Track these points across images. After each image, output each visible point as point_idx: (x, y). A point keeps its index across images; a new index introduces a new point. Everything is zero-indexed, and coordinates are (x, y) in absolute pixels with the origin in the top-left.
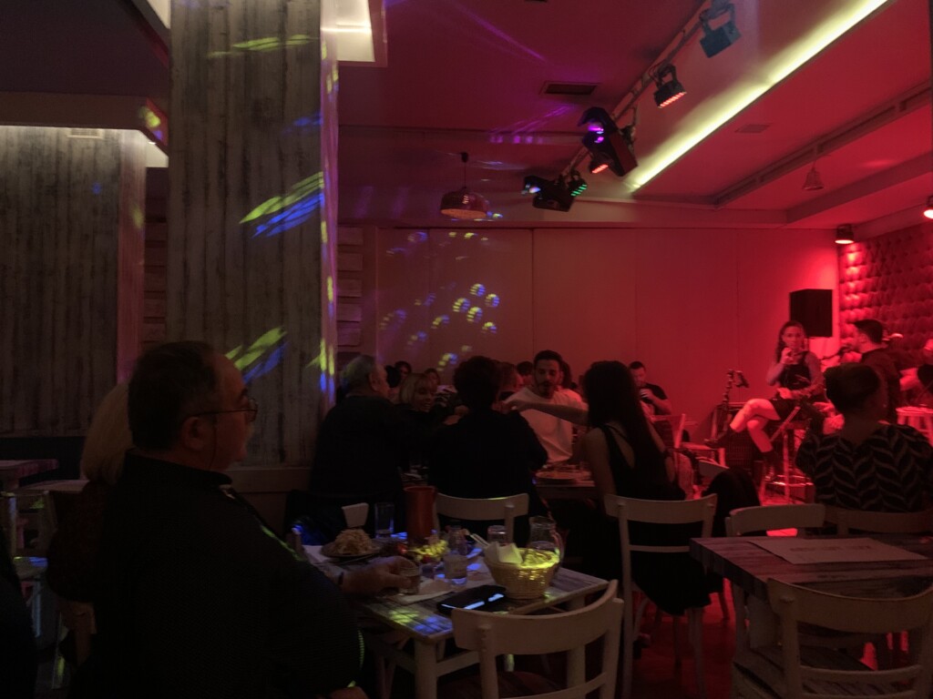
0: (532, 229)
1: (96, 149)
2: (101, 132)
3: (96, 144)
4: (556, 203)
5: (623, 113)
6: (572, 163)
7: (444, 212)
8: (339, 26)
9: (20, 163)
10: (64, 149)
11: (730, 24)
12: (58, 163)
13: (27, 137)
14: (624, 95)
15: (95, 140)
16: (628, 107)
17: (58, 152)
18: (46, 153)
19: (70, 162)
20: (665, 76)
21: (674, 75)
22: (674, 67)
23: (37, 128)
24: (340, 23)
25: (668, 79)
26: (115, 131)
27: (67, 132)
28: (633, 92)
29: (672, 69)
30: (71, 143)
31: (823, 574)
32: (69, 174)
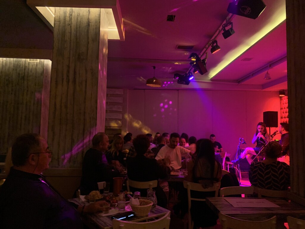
0: (178, 90)
1: (37, 65)
2: (38, 60)
3: (36, 64)
4: (184, 82)
5: (203, 54)
6: (190, 69)
7: (147, 85)
8: (109, 29)
9: (13, 70)
10: (27, 65)
11: (231, 29)
12: (25, 69)
13: (16, 61)
14: (203, 49)
15: (37, 63)
16: (204, 53)
17: (25, 66)
18: (21, 66)
19: (28, 69)
20: (214, 44)
21: (217, 43)
22: (217, 41)
23: (19, 59)
24: (109, 28)
25: (215, 44)
26: (42, 60)
27: (28, 60)
28: (206, 48)
29: (216, 42)
30: (29, 63)
31: (242, 211)
32: (28, 73)
